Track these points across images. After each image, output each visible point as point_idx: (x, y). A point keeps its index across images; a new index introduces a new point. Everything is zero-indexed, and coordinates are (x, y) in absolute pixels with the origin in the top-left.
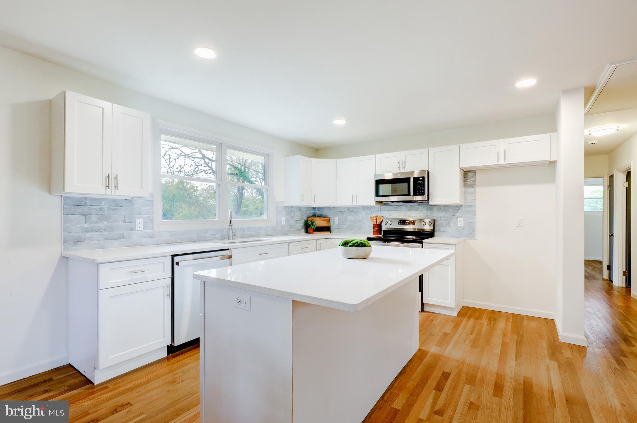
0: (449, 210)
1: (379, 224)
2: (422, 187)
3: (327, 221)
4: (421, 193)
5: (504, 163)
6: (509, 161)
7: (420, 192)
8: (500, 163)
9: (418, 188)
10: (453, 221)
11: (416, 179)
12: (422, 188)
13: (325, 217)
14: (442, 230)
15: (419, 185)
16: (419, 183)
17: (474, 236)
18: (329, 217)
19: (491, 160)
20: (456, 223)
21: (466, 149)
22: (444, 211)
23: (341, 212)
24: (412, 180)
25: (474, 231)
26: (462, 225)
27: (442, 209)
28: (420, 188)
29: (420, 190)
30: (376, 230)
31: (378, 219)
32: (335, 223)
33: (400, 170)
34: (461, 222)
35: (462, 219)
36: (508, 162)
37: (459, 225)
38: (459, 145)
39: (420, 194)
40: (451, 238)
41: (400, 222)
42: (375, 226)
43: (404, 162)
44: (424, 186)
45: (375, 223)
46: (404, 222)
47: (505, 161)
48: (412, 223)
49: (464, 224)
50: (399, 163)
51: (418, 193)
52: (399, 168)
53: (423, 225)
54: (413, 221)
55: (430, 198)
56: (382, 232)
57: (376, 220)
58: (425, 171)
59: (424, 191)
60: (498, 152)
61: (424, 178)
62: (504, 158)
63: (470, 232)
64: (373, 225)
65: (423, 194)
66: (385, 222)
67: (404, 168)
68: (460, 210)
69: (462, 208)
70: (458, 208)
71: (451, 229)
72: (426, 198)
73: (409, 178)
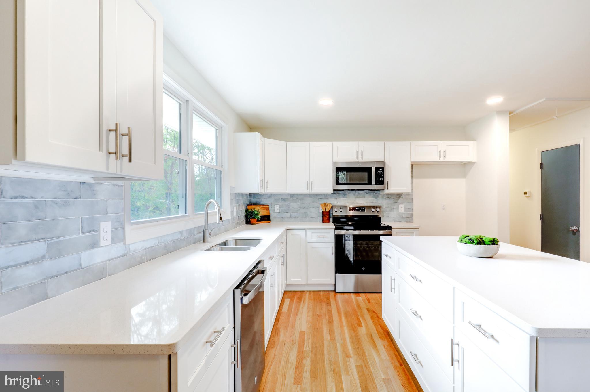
0: (392, 197)
2: (381, 176)
3: (267, 209)
5: (443, 160)
6: (447, 159)
7: (380, 181)
8: (441, 160)
9: (378, 178)
10: (395, 207)
11: (377, 169)
12: (381, 178)
13: (264, 205)
14: (386, 216)
15: (379, 175)
16: (379, 173)
17: (412, 219)
18: (268, 204)
19: (434, 158)
20: (398, 208)
21: (416, 146)
22: (388, 199)
23: (284, 200)
24: (374, 170)
25: (412, 215)
26: (403, 211)
27: (386, 197)
28: (380, 178)
29: (380, 179)
31: (327, 206)
32: (276, 211)
33: (358, 160)
34: (402, 209)
35: (403, 206)
37: (400, 211)
38: (410, 142)
40: (394, 222)
41: (350, 209)
42: (325, 213)
43: (362, 152)
44: (383, 176)
45: (325, 211)
46: (354, 209)
47: (444, 159)
48: (362, 209)
49: (404, 210)
50: (357, 152)
51: (379, 182)
52: (357, 157)
53: (372, 211)
54: (363, 208)
55: (386, 187)
56: (331, 220)
57: (325, 207)
58: (384, 163)
59: (383, 180)
60: (440, 152)
61: (383, 168)
62: (444, 157)
63: (409, 217)
64: (323, 212)
65: (382, 183)
66: (336, 210)
67: (362, 158)
68: (400, 198)
69: (403, 196)
70: (399, 196)
71: (393, 214)
72: (385, 187)
73: (371, 168)
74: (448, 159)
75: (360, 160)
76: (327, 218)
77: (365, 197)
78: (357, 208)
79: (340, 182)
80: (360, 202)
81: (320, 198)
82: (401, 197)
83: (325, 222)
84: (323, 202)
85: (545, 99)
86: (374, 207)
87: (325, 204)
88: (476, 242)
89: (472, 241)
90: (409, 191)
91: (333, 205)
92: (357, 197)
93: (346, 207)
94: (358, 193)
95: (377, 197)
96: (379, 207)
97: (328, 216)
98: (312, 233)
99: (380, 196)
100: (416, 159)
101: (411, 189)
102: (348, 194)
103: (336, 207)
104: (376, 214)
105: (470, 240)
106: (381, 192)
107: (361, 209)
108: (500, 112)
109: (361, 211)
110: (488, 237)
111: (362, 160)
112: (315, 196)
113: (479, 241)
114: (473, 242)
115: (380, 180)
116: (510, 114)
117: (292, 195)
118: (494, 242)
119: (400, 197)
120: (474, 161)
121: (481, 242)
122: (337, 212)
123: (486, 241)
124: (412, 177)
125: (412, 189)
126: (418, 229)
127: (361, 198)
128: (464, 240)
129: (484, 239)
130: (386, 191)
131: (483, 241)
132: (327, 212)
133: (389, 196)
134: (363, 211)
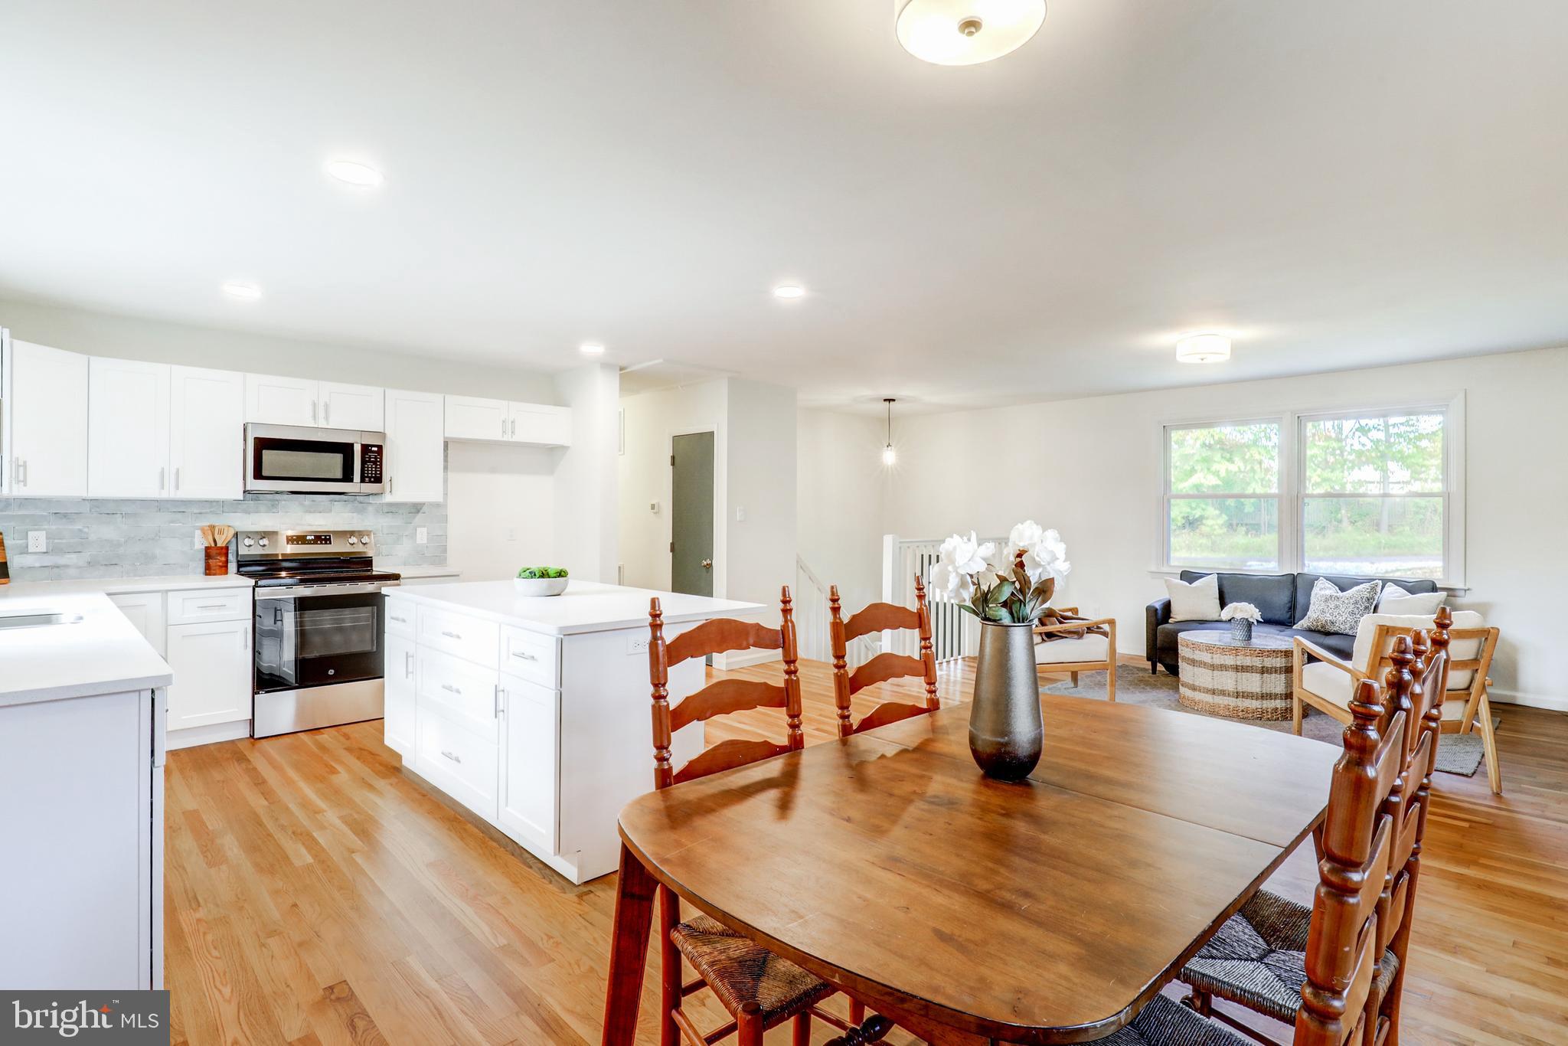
0: (400, 512)
1: (224, 545)
2: (376, 465)
4: (373, 477)
5: (511, 439)
6: (518, 437)
7: (372, 475)
8: (505, 438)
9: (368, 468)
10: (407, 533)
11: (365, 448)
12: (376, 468)
14: (384, 553)
15: (370, 461)
16: (370, 457)
17: (445, 561)
19: (493, 432)
20: (413, 536)
21: (457, 405)
22: (389, 515)
23: (65, 516)
24: (357, 449)
25: (445, 551)
26: (425, 541)
27: (385, 510)
28: (372, 467)
29: (372, 471)
30: (221, 561)
31: (220, 532)
32: (32, 550)
33: (316, 423)
34: (422, 536)
35: (425, 530)
36: (515, 439)
37: (419, 541)
38: (443, 395)
39: (372, 479)
40: (402, 564)
41: (291, 540)
42: (213, 552)
43: (327, 406)
44: (381, 465)
45: (213, 545)
46: (301, 539)
47: (512, 437)
48: (323, 540)
49: (428, 539)
50: (314, 405)
51: (370, 478)
52: (315, 417)
53: (350, 544)
54: (326, 536)
55: (388, 489)
56: (233, 567)
57: (213, 535)
58: (383, 435)
59: (381, 474)
60: (503, 422)
61: (380, 447)
62: (512, 432)
63: (438, 554)
64: (207, 549)
65: (378, 479)
66: (247, 542)
67: (327, 418)
68: (420, 514)
69: (425, 509)
70: (416, 508)
71: (403, 549)
72: (383, 489)
73: (351, 445)
74: (521, 436)
75: (322, 424)
76: (221, 564)
77: (330, 511)
78: (308, 538)
79: (265, 473)
80: (317, 523)
81: (196, 511)
82: (421, 511)
83: (214, 575)
84: (205, 523)
85: (661, 361)
86: (352, 533)
87: (212, 528)
88: (538, 575)
89: (533, 575)
90: (440, 499)
91: (239, 530)
92: (309, 511)
93: (274, 534)
94: (313, 501)
95: (361, 511)
96: (368, 533)
97: (223, 559)
98: (183, 599)
99: (370, 508)
100: (455, 432)
101: (444, 494)
102: (283, 502)
103: (249, 535)
104: (359, 548)
105: (530, 573)
106: (371, 499)
107: (322, 538)
108: (606, 366)
109: (321, 543)
110: (553, 567)
111: (328, 424)
112: (180, 507)
113: (543, 573)
114: (535, 575)
115: (374, 474)
116: (621, 369)
117: (96, 503)
118: (561, 574)
119: (418, 512)
120: (566, 445)
121: (544, 575)
122: (251, 548)
123: (552, 573)
124: (446, 468)
125: (446, 494)
126: (458, 576)
127: (320, 512)
128: (523, 575)
129: (549, 570)
130: (388, 498)
131: (548, 574)
132: (222, 548)
133: (393, 509)
134: (326, 543)
